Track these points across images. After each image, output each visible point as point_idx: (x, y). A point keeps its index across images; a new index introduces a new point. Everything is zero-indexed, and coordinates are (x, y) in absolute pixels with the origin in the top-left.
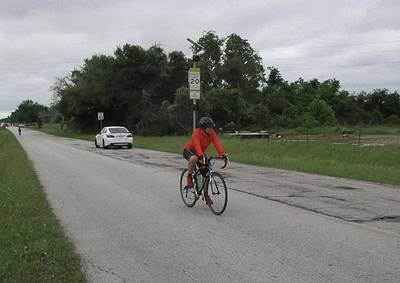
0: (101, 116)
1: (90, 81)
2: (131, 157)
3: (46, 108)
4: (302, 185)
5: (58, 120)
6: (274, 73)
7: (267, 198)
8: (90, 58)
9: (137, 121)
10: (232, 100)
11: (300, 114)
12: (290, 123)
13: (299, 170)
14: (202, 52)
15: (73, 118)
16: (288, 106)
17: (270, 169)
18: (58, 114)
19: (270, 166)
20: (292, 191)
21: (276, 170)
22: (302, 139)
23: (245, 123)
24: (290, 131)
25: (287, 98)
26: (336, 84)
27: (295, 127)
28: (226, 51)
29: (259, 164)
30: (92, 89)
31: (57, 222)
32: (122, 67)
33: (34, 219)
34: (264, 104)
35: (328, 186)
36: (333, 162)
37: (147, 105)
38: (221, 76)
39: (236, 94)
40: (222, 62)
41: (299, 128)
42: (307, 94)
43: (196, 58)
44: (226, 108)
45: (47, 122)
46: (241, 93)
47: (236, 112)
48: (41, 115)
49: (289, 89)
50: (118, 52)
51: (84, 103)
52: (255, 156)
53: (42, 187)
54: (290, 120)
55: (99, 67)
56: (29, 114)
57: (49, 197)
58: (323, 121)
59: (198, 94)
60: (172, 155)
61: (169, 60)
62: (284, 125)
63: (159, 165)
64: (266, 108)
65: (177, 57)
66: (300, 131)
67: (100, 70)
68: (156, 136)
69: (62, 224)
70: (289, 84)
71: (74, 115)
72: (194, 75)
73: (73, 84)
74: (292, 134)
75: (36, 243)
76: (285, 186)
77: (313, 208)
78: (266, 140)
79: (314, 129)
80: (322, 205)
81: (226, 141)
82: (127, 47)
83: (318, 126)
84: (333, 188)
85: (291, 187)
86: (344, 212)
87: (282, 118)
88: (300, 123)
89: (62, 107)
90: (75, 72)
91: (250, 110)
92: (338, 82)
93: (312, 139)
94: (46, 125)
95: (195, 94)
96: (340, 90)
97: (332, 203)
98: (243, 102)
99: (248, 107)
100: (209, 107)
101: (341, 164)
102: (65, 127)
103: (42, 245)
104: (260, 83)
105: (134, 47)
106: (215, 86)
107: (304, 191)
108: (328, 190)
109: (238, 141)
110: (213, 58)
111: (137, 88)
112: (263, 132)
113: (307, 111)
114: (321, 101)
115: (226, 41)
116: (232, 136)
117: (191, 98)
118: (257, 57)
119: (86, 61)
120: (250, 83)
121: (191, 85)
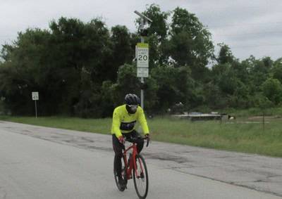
0: (35, 96)
1: (21, 57)
2: (73, 141)
4: (267, 170)
6: (224, 50)
7: (232, 183)
8: (24, 32)
9: (75, 101)
10: (181, 79)
11: (252, 93)
12: (242, 103)
13: (260, 153)
14: (147, 26)
15: (3, 98)
20: (258, 176)
21: (236, 154)
22: (257, 120)
23: (195, 104)
24: (242, 112)
25: (239, 76)
27: (247, 107)
28: (172, 26)
30: (23, 66)
32: (59, 42)
34: (215, 83)
38: (167, 52)
39: (184, 72)
40: (169, 38)
41: (252, 109)
42: (259, 73)
43: (144, 33)
44: (173, 88)
46: (190, 71)
47: (183, 90)
49: (240, 67)
50: (54, 26)
51: (16, 81)
52: (210, 139)
54: (242, 100)
55: (32, 42)
58: (277, 101)
59: (147, 72)
61: (111, 35)
62: (236, 106)
64: (217, 87)
65: (120, 32)
66: (254, 112)
67: (34, 46)
70: (240, 62)
72: (142, 51)
74: (244, 116)
76: (248, 171)
78: (218, 122)
79: (268, 111)
81: (175, 123)
82: (63, 21)
83: (271, 106)
85: (254, 171)
87: (233, 98)
88: (252, 103)
90: (6, 47)
93: (268, 120)
95: (142, 72)
98: (191, 80)
99: (196, 85)
100: (155, 86)
104: (209, 59)
105: (71, 20)
106: (161, 62)
107: (270, 175)
109: (188, 123)
110: (159, 34)
111: (75, 65)
112: (214, 114)
113: (260, 91)
114: (274, 80)
115: (172, 15)
116: (182, 118)
117: (138, 75)
118: (206, 33)
119: (20, 34)
120: (198, 60)
121: (138, 62)
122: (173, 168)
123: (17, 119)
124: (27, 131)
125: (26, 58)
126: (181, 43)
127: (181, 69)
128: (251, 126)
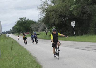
0: (73, 24)
1: (63, 1)
3: (35, 22)
5: (44, 29)
15: (53, 27)
18: (43, 25)
48: (32, 27)
51: (61, 16)
56: (24, 27)
73: (53, 4)
89: (47, 20)
124: (70, 45)
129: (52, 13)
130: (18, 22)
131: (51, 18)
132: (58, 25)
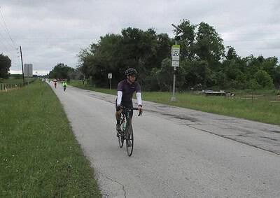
0: (110, 76)
1: (103, 52)
3: (73, 69)
4: (247, 129)
5: (81, 78)
6: (231, 50)
7: (222, 136)
8: (104, 36)
10: (201, 69)
11: (248, 79)
12: (241, 86)
13: (246, 118)
14: (181, 34)
15: (91, 77)
16: (240, 74)
17: (226, 117)
18: (81, 73)
19: (226, 115)
20: (240, 132)
21: (231, 118)
22: (249, 97)
23: (210, 85)
24: (241, 91)
25: (240, 68)
26: (275, 60)
27: (243, 89)
28: (198, 34)
29: (218, 113)
30: (105, 57)
31: (79, 146)
32: (125, 43)
33: (63, 143)
34: (223, 72)
35: (265, 130)
36: (269, 114)
37: (143, 69)
38: (194, 51)
39: (204, 64)
40: (195, 42)
41: (247, 90)
42: (254, 66)
43: (177, 38)
44: (196, 74)
45: (74, 78)
46: (207, 63)
47: (203, 76)
48: (70, 74)
49: (241, 62)
50: (124, 32)
51: (99, 67)
52: (216, 108)
53: (69, 122)
54: (240, 84)
55: (110, 42)
56: (61, 73)
57: (73, 129)
58: (264, 85)
59: (178, 63)
60: (157, 105)
61: (158, 39)
62: (237, 87)
63: (148, 111)
64: (224, 75)
65: (164, 37)
66: (247, 92)
67: (111, 45)
68: (147, 91)
69: (82, 147)
70: (242, 58)
71: (91, 75)
72: (176, 50)
73: (92, 54)
74: (242, 94)
75: (65, 159)
76: (235, 129)
77: (254, 144)
78: (223, 97)
79: (258, 91)
80: (260, 143)
81: (196, 96)
82: (129, 29)
83: (260, 88)
84: (268, 131)
85: (239, 129)
86: (275, 148)
87: (235, 82)
88: (248, 86)
89: (84, 69)
90: (94, 46)
91: (214, 75)
92: (277, 59)
93: (256, 97)
94: (73, 81)
95: (175, 63)
96: (278, 64)
97: (268, 142)
98: (208, 70)
99: (212, 73)
100: (185, 73)
101: (275, 116)
102: (86, 82)
103: (68, 161)
104: (221, 57)
105: (135, 29)
106: (189, 58)
107: (249, 132)
108: (265, 133)
109: (204, 97)
110: (189, 39)
111: (135, 58)
112: (221, 92)
113: (253, 78)
114: (263, 71)
115: (198, 27)
116: (200, 94)
117: (173, 65)
118: (220, 39)
119: (101, 38)
120: (214, 57)
121: (173, 57)
122: (187, 125)
123: (97, 89)
125: (107, 52)
126: (203, 45)
127: (202, 62)
128: (244, 101)
129: (90, 63)
130: (56, 68)
131: (89, 67)
132: (95, 75)
